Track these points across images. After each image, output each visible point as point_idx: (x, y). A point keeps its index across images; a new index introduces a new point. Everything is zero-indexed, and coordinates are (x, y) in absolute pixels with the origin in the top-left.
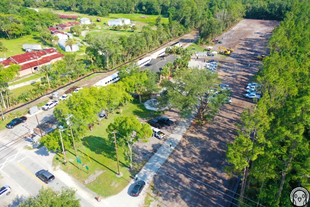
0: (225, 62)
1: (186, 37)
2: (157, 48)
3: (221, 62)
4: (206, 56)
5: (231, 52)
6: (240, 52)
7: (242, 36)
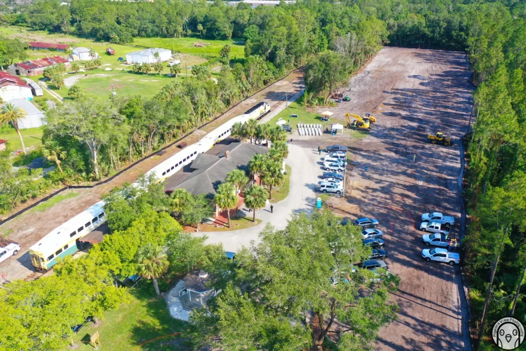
0: (362, 150)
1: (279, 87)
2: (219, 115)
3: (353, 150)
4: (321, 134)
5: (371, 122)
6: (389, 123)
7: (387, 84)
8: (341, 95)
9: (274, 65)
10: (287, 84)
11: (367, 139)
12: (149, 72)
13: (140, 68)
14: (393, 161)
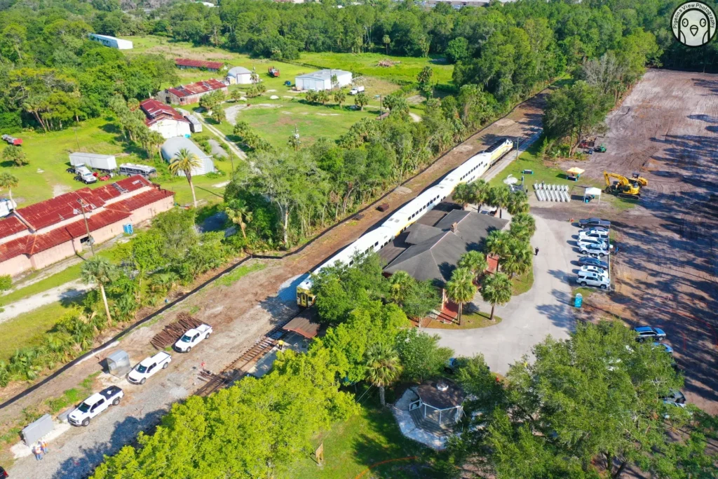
1: (502, 128)
4: (569, 199)
5: (640, 185)
8: (592, 144)
9: (495, 97)
10: (512, 124)
11: (636, 211)
12: (326, 103)
13: (315, 98)
14: (672, 243)
